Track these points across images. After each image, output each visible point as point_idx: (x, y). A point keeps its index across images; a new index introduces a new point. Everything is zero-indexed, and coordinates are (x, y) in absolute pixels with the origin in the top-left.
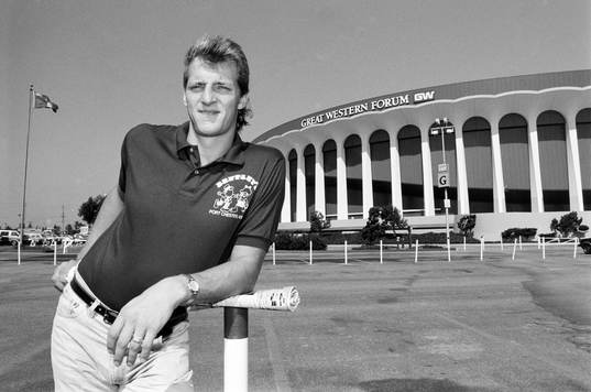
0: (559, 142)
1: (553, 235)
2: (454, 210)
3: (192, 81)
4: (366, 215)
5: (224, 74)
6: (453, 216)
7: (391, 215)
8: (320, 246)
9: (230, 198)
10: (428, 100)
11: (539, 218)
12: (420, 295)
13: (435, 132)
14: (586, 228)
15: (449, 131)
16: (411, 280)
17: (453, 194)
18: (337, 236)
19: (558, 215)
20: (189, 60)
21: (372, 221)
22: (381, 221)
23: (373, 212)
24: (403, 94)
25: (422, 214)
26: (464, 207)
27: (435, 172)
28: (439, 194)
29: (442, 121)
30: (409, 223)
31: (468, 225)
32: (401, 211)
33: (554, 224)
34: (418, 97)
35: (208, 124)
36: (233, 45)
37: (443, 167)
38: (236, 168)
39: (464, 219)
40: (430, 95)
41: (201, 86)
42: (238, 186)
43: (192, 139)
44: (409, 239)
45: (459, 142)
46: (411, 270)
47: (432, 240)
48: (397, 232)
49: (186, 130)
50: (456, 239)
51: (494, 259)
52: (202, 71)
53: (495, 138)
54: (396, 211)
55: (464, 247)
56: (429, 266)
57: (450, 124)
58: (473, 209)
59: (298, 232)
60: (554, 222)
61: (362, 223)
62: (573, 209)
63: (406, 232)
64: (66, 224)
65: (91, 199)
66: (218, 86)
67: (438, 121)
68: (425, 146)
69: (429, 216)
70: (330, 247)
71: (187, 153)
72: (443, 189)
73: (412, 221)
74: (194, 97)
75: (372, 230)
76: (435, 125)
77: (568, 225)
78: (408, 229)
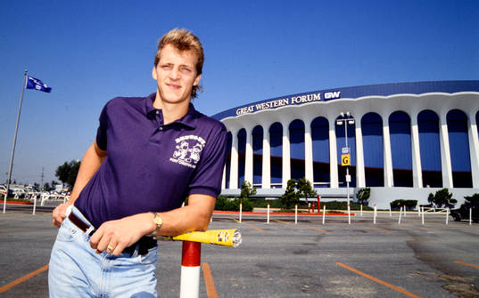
0: (434, 134)
1: (430, 206)
2: (353, 184)
3: (163, 61)
4: (285, 185)
5: (187, 59)
6: (353, 189)
7: (305, 187)
8: (247, 208)
9: (186, 152)
10: (335, 98)
11: (419, 192)
12: (326, 249)
13: (340, 123)
14: (455, 201)
15: (350, 122)
16: (320, 237)
17: (353, 170)
18: (262, 201)
19: (434, 191)
20: (161, 46)
21: (290, 191)
22: (296, 190)
23: (290, 183)
24: (316, 93)
25: (329, 186)
26: (361, 183)
27: (339, 153)
28: (342, 171)
29: (345, 115)
30: (318, 193)
32: (312, 183)
33: (431, 198)
34: (328, 95)
35: (171, 95)
37: (345, 150)
38: (189, 130)
39: (361, 191)
40: (337, 94)
41: (170, 66)
42: (192, 143)
43: (158, 104)
44: (318, 205)
45: (358, 131)
46: (319, 229)
47: (336, 206)
48: (309, 200)
49: (153, 98)
50: (355, 207)
51: (384, 223)
53: (386, 130)
54: (308, 183)
55: (361, 213)
56: (334, 226)
57: (351, 117)
58: (368, 183)
59: (230, 197)
60: (431, 195)
61: (281, 192)
62: (445, 186)
63: (316, 200)
64: (44, 183)
65: (66, 164)
66: (183, 68)
67: (342, 114)
68: (332, 134)
69: (334, 188)
70: (255, 209)
71: (154, 115)
72: (346, 167)
73: (321, 191)
74: (164, 74)
75: (290, 197)
76: (340, 117)
77: (442, 199)
78: (318, 197)
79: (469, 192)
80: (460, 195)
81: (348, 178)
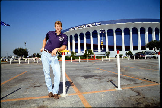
0: (128, 35)
2: (105, 50)
3: (56, 26)
4: (84, 52)
5: (59, 25)
6: (104, 52)
8: (74, 59)
9: (61, 39)
10: (99, 25)
11: (123, 52)
13: (100, 32)
14: (133, 54)
15: (103, 32)
17: (105, 47)
18: (77, 57)
20: (55, 24)
21: (86, 53)
22: (88, 53)
23: (86, 51)
24: (94, 23)
25: (98, 51)
26: (107, 50)
27: (101, 41)
30: (95, 54)
31: (107, 55)
32: (93, 51)
33: (126, 54)
34: (97, 24)
35: (58, 31)
36: (60, 22)
37: (102, 40)
38: (61, 36)
39: (107, 52)
40: (100, 23)
41: (57, 27)
42: (62, 38)
43: (56, 32)
45: (106, 35)
47: (99, 57)
48: (92, 56)
49: (55, 31)
50: (105, 57)
52: (57, 25)
53: (114, 34)
54: (91, 51)
55: (107, 59)
57: (104, 30)
58: (109, 50)
59: (69, 56)
60: (126, 53)
61: (83, 54)
62: (131, 50)
63: (94, 56)
65: (16, 49)
66: (59, 27)
68: (99, 36)
69: (99, 52)
70: (76, 59)
71: (56, 34)
72: (102, 45)
73: (95, 53)
74: (56, 28)
75: (86, 55)
76: (101, 31)
77: (129, 54)
78: (94, 55)
79: (137, 52)
80: (134, 52)
81: (103, 49)
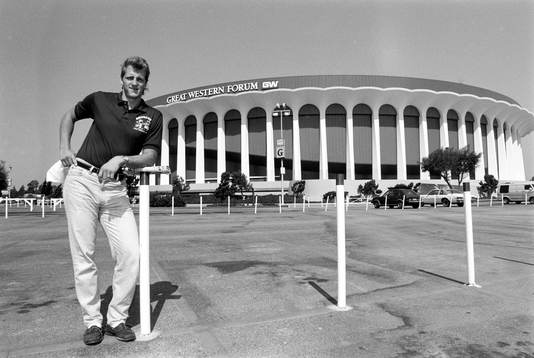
0: (367, 128)
1: (359, 197)
2: (289, 176)
3: (128, 75)
4: (219, 179)
5: (141, 74)
6: (288, 182)
7: (240, 180)
8: (180, 204)
9: (141, 124)
10: (274, 88)
11: (352, 184)
13: (276, 114)
14: (380, 192)
15: (287, 114)
17: (289, 164)
18: (194, 197)
19: (363, 182)
21: (224, 184)
22: (230, 184)
23: (225, 177)
24: (254, 81)
25: (265, 180)
26: (297, 175)
27: (275, 145)
29: (281, 106)
30: (254, 187)
31: (299, 188)
32: (248, 178)
33: (360, 189)
34: (266, 85)
36: (144, 61)
37: (280, 142)
38: (143, 113)
39: (296, 184)
40: (275, 84)
41: (132, 78)
42: (145, 120)
43: (124, 98)
44: (251, 200)
45: (296, 123)
47: (270, 201)
48: (245, 194)
50: (288, 199)
51: (312, 212)
52: (131, 71)
53: (323, 122)
54: (244, 177)
55: (295, 205)
57: (288, 108)
58: (304, 176)
59: (162, 193)
60: (360, 187)
61: (214, 187)
62: (374, 178)
63: (251, 194)
66: (138, 79)
67: (278, 105)
68: (269, 125)
69: (270, 182)
70: (188, 205)
71: (123, 105)
72: (280, 159)
73: (257, 185)
74: (129, 82)
75: (224, 191)
76: (277, 109)
77: (369, 189)
78: (253, 192)
79: (392, 183)
80: (384, 186)
81: (283, 170)
